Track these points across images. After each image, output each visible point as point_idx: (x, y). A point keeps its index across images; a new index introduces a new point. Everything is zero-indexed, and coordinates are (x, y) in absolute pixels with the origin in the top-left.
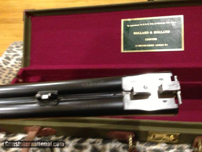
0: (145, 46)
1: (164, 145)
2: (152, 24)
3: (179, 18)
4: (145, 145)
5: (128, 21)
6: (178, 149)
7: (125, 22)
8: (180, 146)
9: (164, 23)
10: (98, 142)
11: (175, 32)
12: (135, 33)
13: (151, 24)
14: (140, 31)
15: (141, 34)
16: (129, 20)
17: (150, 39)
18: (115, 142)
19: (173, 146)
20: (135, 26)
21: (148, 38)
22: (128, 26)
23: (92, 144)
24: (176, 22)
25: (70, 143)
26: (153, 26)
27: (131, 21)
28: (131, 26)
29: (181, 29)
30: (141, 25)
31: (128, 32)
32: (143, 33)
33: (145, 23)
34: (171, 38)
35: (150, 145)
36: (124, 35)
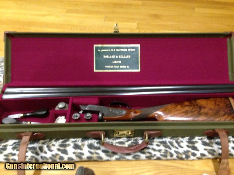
1: (125, 138)
2: (118, 50)
3: (137, 46)
4: (112, 140)
5: (99, 47)
6: (134, 140)
7: (96, 47)
8: (136, 138)
9: (126, 50)
10: (78, 141)
13: (116, 50)
14: (108, 55)
15: (109, 57)
16: (100, 45)
18: (91, 139)
19: (131, 139)
21: (115, 61)
22: (99, 50)
23: (73, 143)
25: (56, 143)
26: (118, 52)
27: (102, 47)
28: (101, 50)
29: (138, 56)
30: (109, 50)
31: (100, 56)
33: (112, 49)
35: (115, 140)
36: (96, 57)
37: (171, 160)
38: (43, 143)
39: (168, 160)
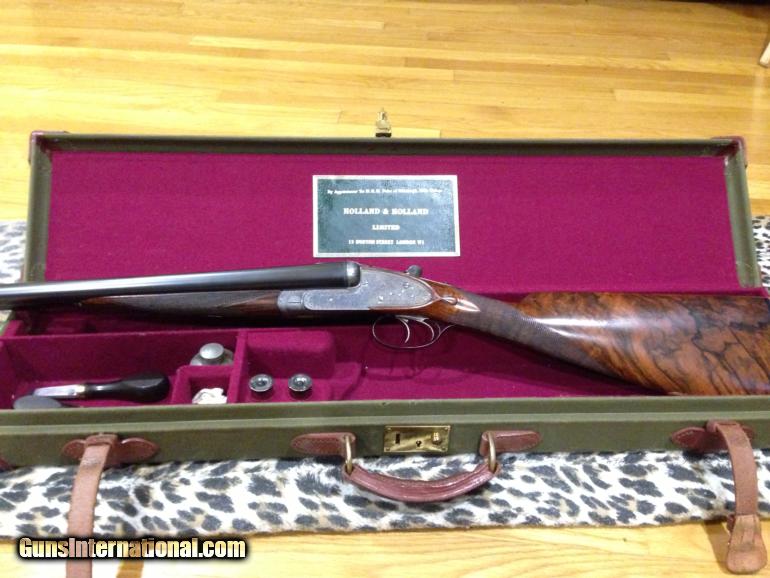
0: (372, 242)
2: (388, 191)
3: (448, 181)
5: (329, 181)
7: (321, 182)
9: (414, 191)
11: (439, 214)
12: (346, 211)
13: (384, 191)
14: (358, 207)
15: (361, 212)
16: (333, 178)
17: (382, 227)
18: (308, 463)
20: (345, 195)
21: (379, 224)
22: (330, 192)
24: (440, 191)
25: (194, 475)
26: (390, 196)
27: (338, 181)
28: (336, 192)
29: (452, 208)
30: (361, 191)
31: (331, 207)
32: (366, 212)
33: (371, 188)
34: (431, 227)
36: (320, 213)
37: (571, 526)
38: (150, 477)
39: (561, 526)
